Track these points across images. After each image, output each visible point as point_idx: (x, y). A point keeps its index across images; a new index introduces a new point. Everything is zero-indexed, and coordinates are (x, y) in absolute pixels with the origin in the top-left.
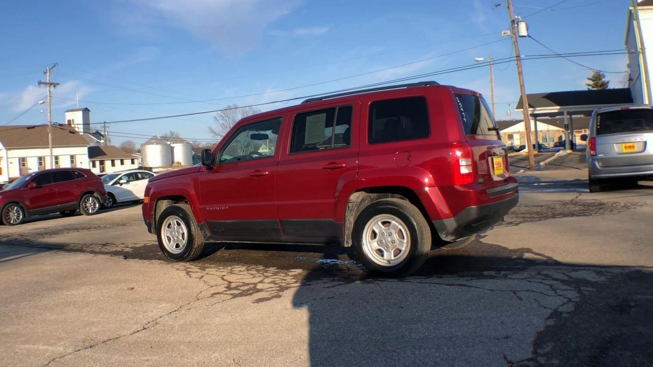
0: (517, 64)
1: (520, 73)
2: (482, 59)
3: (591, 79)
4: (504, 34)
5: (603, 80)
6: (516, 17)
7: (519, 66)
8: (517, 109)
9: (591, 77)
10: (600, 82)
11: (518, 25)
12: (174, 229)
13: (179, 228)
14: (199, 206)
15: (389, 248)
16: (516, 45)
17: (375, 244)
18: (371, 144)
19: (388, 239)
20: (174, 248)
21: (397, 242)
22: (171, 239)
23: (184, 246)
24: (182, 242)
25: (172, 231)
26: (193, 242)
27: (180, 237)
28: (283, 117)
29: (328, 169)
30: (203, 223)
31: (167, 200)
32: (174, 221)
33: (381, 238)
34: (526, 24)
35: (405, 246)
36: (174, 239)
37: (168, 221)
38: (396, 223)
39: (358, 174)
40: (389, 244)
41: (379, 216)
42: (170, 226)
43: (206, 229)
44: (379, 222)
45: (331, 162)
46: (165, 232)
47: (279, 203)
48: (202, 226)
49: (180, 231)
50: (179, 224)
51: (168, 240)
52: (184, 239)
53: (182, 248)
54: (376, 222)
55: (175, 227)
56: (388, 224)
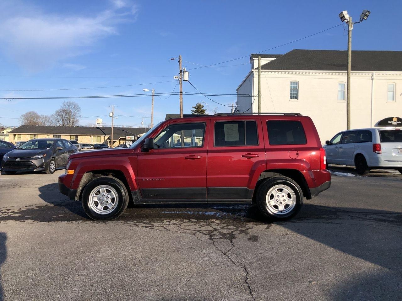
0: (180, 97)
1: (181, 103)
2: (148, 90)
4: (176, 77)
5: (202, 108)
6: (184, 68)
9: (194, 106)
10: (200, 110)
11: (184, 73)
12: (103, 196)
13: (109, 195)
14: (135, 178)
15: (282, 204)
16: (181, 85)
17: (273, 202)
18: (271, 145)
19: (281, 199)
20: (102, 210)
21: (287, 200)
22: (98, 204)
23: (114, 208)
24: (112, 205)
25: (100, 197)
26: (124, 205)
27: (110, 201)
28: (205, 123)
29: (246, 157)
30: (137, 190)
31: (89, 173)
32: (104, 189)
33: (277, 198)
34: (189, 73)
35: (292, 202)
36: (102, 203)
37: (97, 189)
38: (287, 190)
39: (266, 161)
40: (282, 202)
41: (276, 186)
42: (98, 193)
43: (138, 195)
44: (276, 189)
45: (248, 154)
46: (93, 198)
47: (208, 177)
48: (136, 192)
49: (110, 197)
50: (108, 191)
51: (95, 204)
52: (113, 203)
53: (110, 209)
54: (274, 189)
55: (105, 194)
56: (281, 190)
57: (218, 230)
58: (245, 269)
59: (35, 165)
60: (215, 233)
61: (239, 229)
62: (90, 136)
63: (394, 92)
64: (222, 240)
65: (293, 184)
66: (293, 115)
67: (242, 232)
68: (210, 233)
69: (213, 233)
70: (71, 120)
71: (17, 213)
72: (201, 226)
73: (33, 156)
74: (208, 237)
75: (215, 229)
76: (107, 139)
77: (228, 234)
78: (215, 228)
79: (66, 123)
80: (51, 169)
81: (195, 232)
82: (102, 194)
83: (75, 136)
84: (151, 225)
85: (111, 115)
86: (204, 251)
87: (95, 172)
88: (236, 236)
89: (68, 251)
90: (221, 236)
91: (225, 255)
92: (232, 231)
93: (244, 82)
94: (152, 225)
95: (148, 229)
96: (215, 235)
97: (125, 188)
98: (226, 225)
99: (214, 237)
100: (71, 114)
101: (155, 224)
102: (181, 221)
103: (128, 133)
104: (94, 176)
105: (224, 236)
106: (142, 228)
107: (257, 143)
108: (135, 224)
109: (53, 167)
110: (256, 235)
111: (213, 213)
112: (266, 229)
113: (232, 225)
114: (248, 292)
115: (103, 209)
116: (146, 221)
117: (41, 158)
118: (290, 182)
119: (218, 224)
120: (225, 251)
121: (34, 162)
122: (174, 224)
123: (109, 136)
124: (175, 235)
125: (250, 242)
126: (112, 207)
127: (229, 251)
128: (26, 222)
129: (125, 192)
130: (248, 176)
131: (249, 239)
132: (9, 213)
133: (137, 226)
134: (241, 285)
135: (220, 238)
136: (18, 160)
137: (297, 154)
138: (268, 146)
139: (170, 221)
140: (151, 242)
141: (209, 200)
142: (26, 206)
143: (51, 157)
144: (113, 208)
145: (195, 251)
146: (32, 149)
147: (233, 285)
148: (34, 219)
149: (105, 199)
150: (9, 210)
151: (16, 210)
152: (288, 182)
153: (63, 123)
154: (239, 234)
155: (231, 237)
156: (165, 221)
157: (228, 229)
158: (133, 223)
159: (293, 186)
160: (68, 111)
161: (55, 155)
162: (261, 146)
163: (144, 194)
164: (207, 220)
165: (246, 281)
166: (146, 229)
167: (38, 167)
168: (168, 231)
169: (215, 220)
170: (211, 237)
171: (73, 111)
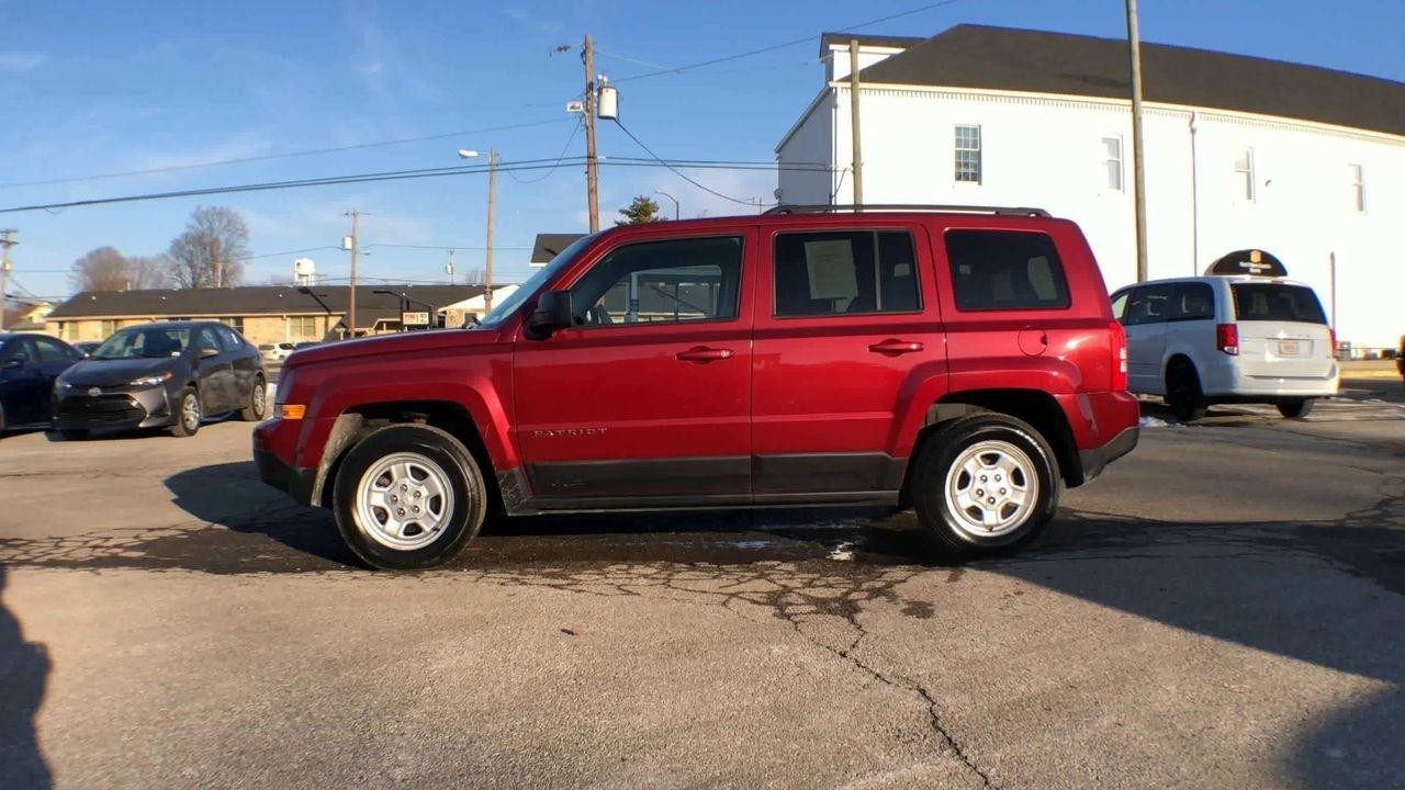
0: (587, 173)
1: (592, 191)
2: (474, 154)
3: (628, 213)
4: (573, 107)
5: (654, 215)
6: (600, 77)
7: (591, 177)
8: (533, 261)
9: (627, 208)
11: (600, 93)
12: (402, 488)
13: (421, 485)
14: (508, 427)
15: (993, 503)
16: (591, 133)
17: (965, 499)
18: (961, 311)
19: (992, 488)
20: (401, 535)
21: (1009, 491)
22: (387, 516)
23: (439, 530)
24: (432, 518)
25: (392, 493)
26: (471, 517)
27: (425, 507)
28: (741, 238)
29: (884, 352)
30: (516, 469)
31: (351, 415)
32: (405, 467)
33: (978, 485)
34: (617, 93)
35: (1024, 499)
36: (401, 513)
37: (381, 467)
38: (1011, 457)
39: (948, 364)
40: (995, 495)
41: (979, 445)
42: (386, 481)
43: (520, 483)
44: (978, 456)
45: (889, 339)
46: (368, 497)
47: (756, 419)
48: (512, 476)
49: (424, 492)
50: (420, 475)
51: (377, 516)
52: (437, 512)
53: (428, 534)
54: (973, 455)
55: (408, 483)
56: (992, 459)
57: (797, 591)
58: (923, 692)
59: (140, 410)
60: (789, 600)
61: (864, 586)
62: (282, 317)
63: (1249, 174)
64: (820, 618)
65: (1031, 440)
66: (1024, 214)
67: (875, 593)
68: (775, 600)
69: (784, 600)
70: (220, 267)
71: (132, 548)
72: (737, 579)
73: (134, 379)
74: (770, 610)
75: (787, 590)
76: (336, 327)
77: (834, 600)
78: (785, 586)
79: (204, 279)
80: (188, 420)
81: (724, 598)
82: (400, 483)
83: (233, 318)
84: (570, 581)
85: (348, 244)
86: (776, 650)
87: (369, 411)
88: (862, 604)
89: (335, 655)
90: (813, 608)
91: (843, 660)
92: (845, 590)
93: (801, 125)
94: (574, 580)
95: (565, 592)
96: (790, 604)
97: (474, 464)
98: (816, 576)
99: (789, 610)
100: (218, 248)
101: (583, 577)
102: (665, 568)
103: (408, 303)
104: (365, 425)
105: (822, 605)
106: (544, 589)
107: (917, 304)
108: (517, 580)
109: (192, 414)
110: (922, 598)
111: (760, 544)
112: (949, 581)
113: (836, 575)
114: (950, 751)
115: (406, 533)
116: (548, 570)
117: (159, 385)
118: (1022, 434)
119: (789, 572)
120: (841, 647)
121: (138, 399)
122: (646, 576)
123: (342, 316)
124: (663, 607)
125: (912, 619)
126: (433, 525)
127: (853, 646)
128: (171, 572)
129: (475, 477)
130: (888, 415)
131: (906, 612)
132: (109, 548)
133: (525, 584)
134: (922, 736)
135: (812, 612)
136: (95, 392)
137: (1044, 341)
138: (951, 314)
139: (630, 568)
140: (591, 629)
141: (759, 496)
142: (151, 530)
143: (187, 381)
144: (436, 529)
145: (747, 651)
146: (126, 358)
147: (898, 736)
148: (191, 565)
149: (410, 499)
150: (108, 539)
151: (129, 541)
152: (1018, 432)
153: (193, 278)
154: (869, 599)
155: (848, 609)
156: (612, 568)
157: (829, 586)
158: (510, 576)
159: (1031, 443)
160: (207, 239)
161: (196, 374)
162: (929, 315)
163: (539, 481)
164: (750, 563)
165: (933, 723)
166: (560, 591)
167: (152, 414)
168: (636, 597)
169: (775, 563)
170: (781, 610)
171: (222, 238)
